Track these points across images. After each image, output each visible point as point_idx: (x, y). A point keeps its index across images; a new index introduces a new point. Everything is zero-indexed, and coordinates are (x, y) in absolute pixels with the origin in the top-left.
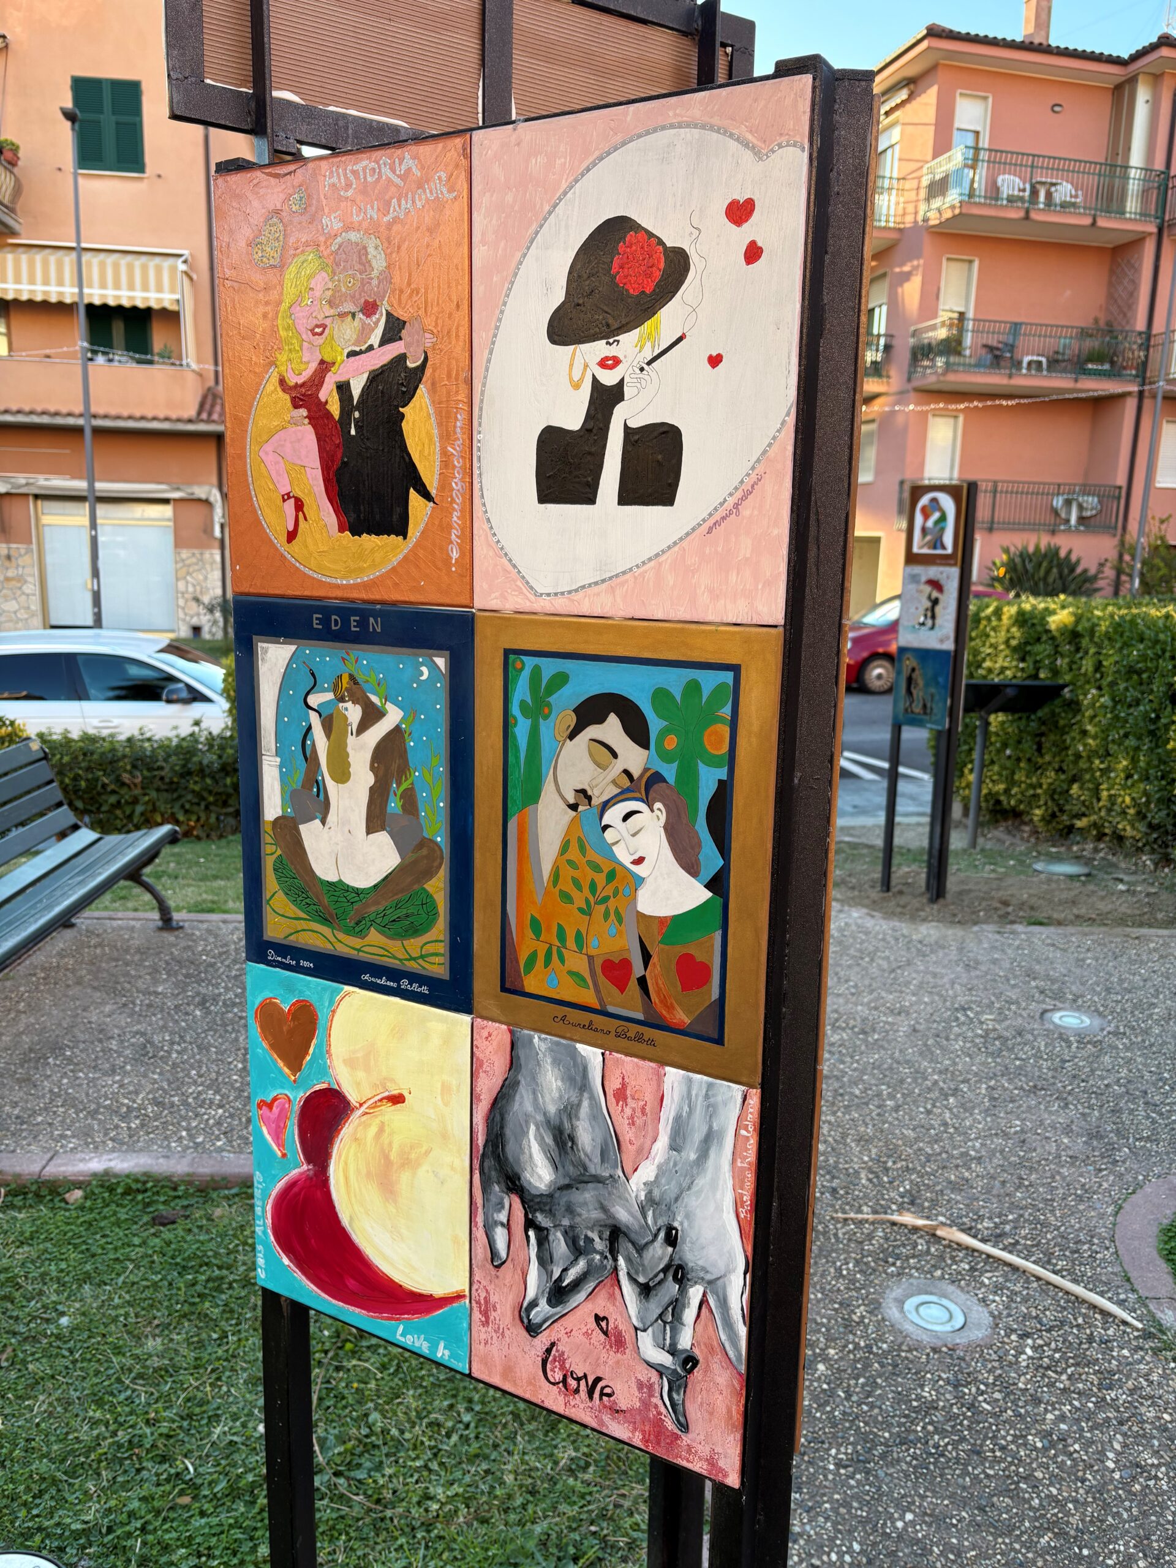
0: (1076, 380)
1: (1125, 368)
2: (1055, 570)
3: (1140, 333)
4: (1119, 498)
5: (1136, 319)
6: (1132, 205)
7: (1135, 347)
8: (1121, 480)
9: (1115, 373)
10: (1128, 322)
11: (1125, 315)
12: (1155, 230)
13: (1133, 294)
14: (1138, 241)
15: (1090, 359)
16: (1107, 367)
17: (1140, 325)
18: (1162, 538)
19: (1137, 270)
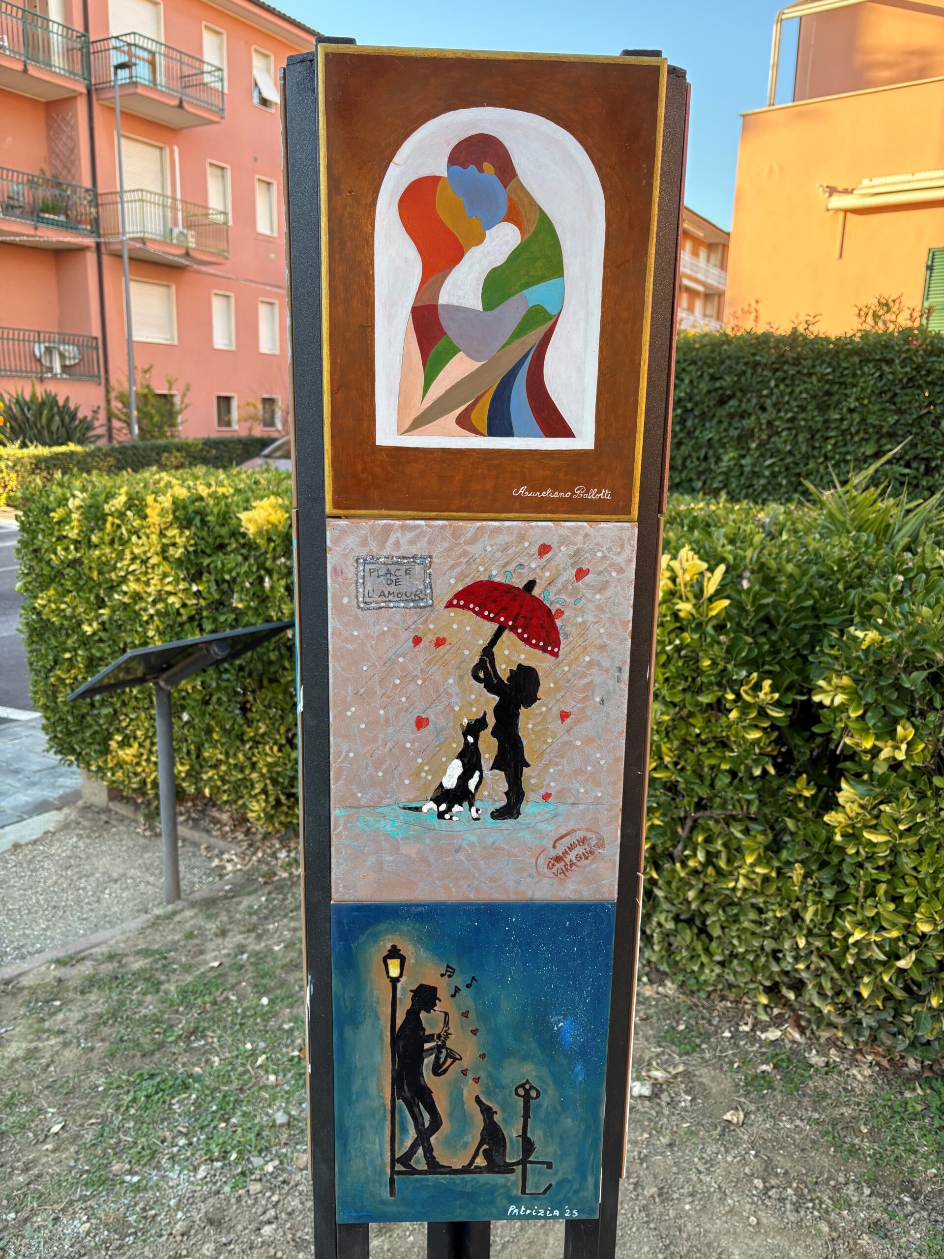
0: (36, 228)
1: (80, 222)
2: (57, 418)
3: (87, 191)
4: (97, 349)
5: (80, 175)
6: (58, 60)
7: (85, 202)
8: (96, 332)
9: (70, 226)
10: (73, 178)
11: (69, 171)
12: (84, 91)
13: (73, 150)
14: (70, 99)
15: (45, 210)
16: (62, 218)
17: (87, 183)
18: (148, 387)
19: (74, 128)
